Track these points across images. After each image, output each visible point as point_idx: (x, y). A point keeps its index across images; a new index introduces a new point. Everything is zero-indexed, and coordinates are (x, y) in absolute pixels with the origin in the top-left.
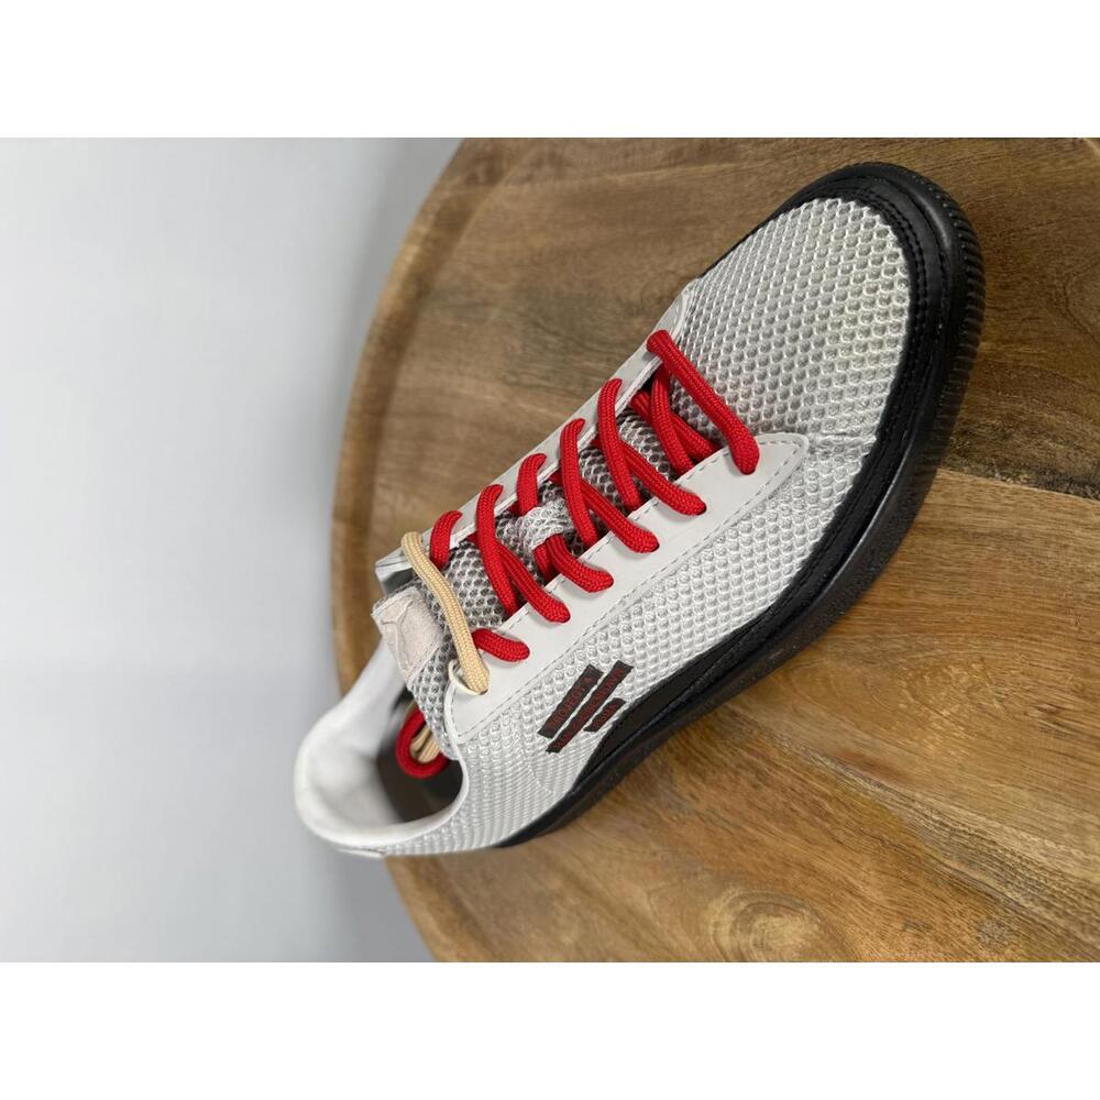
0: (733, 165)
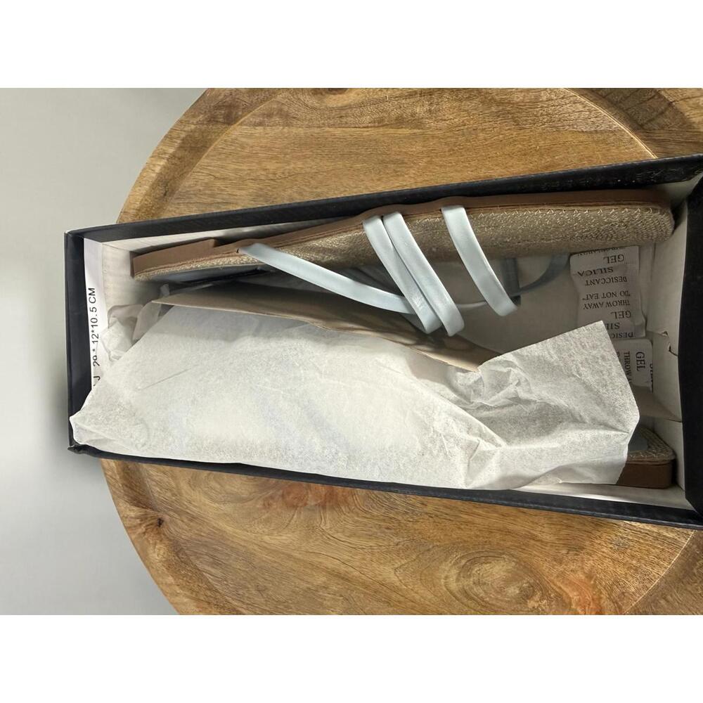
0: (421, 130)
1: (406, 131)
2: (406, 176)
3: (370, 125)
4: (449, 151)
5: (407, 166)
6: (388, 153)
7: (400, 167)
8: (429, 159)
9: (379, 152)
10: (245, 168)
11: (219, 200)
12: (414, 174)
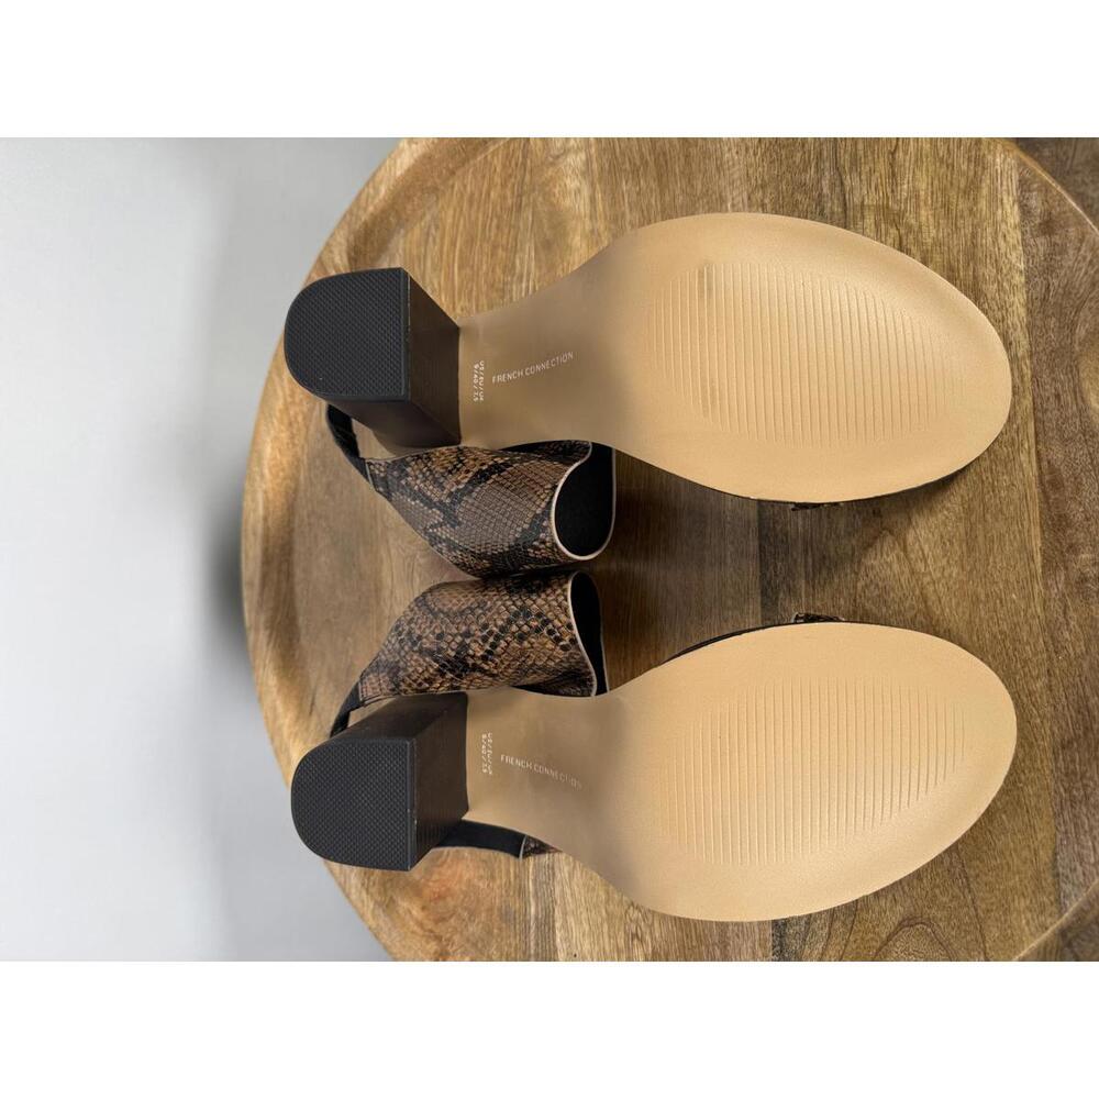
1: (1036, 543)
2: (946, 559)
3: (1045, 463)
4: (1001, 632)
5: (966, 558)
6: (988, 516)
7: (961, 547)
8: (983, 597)
9: (987, 497)
10: (923, 212)
11: (847, 182)
12: (950, 576)
